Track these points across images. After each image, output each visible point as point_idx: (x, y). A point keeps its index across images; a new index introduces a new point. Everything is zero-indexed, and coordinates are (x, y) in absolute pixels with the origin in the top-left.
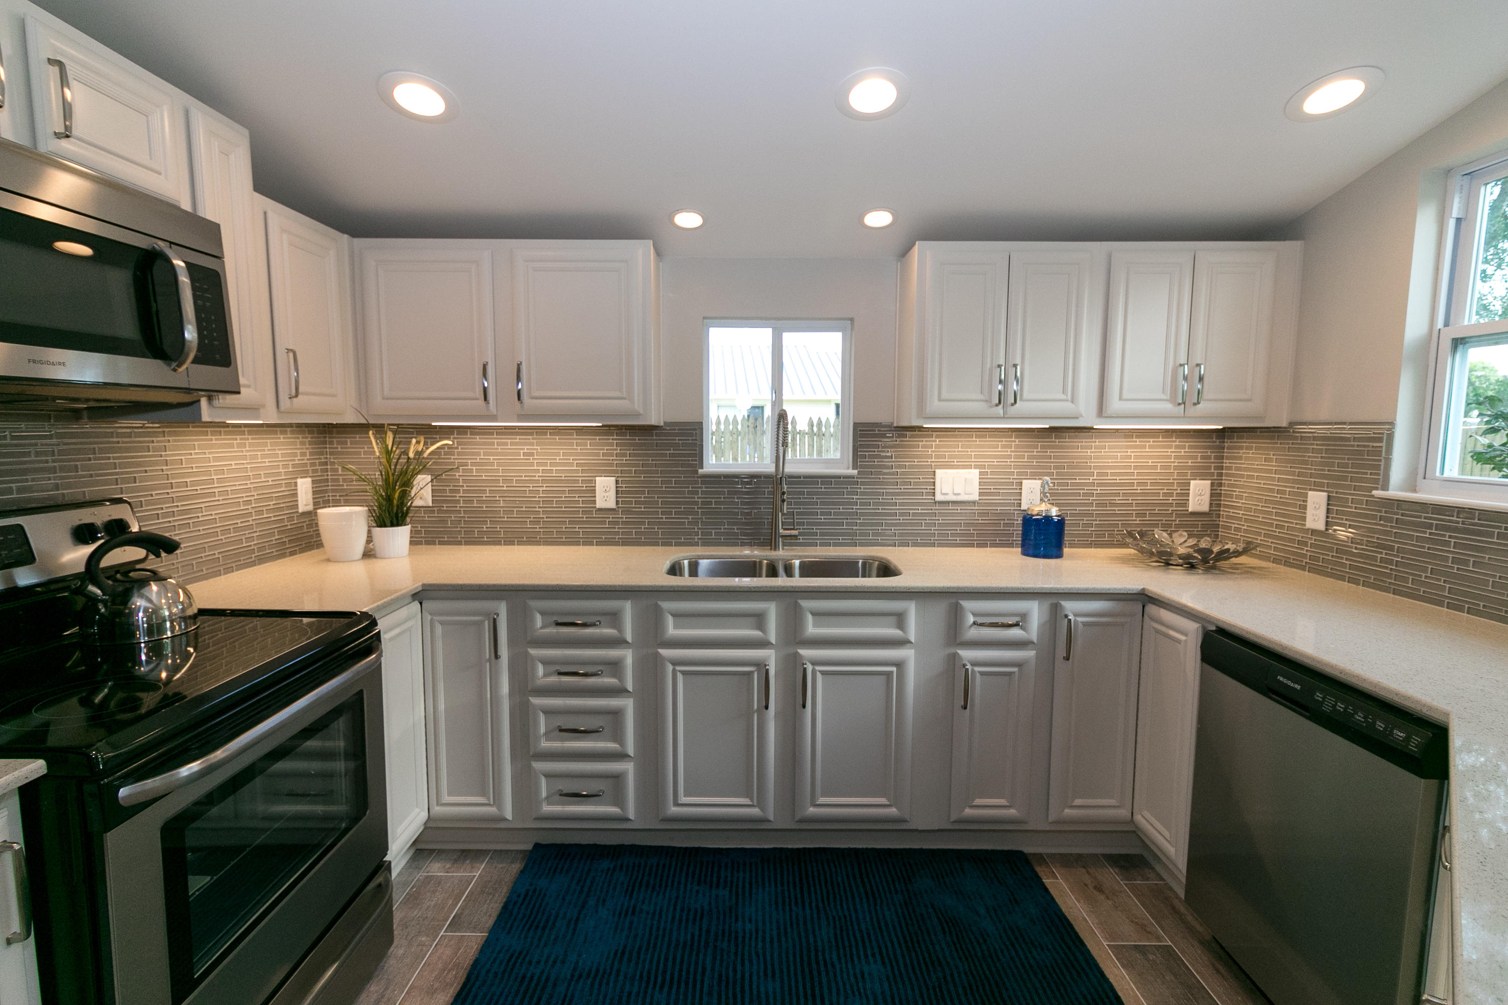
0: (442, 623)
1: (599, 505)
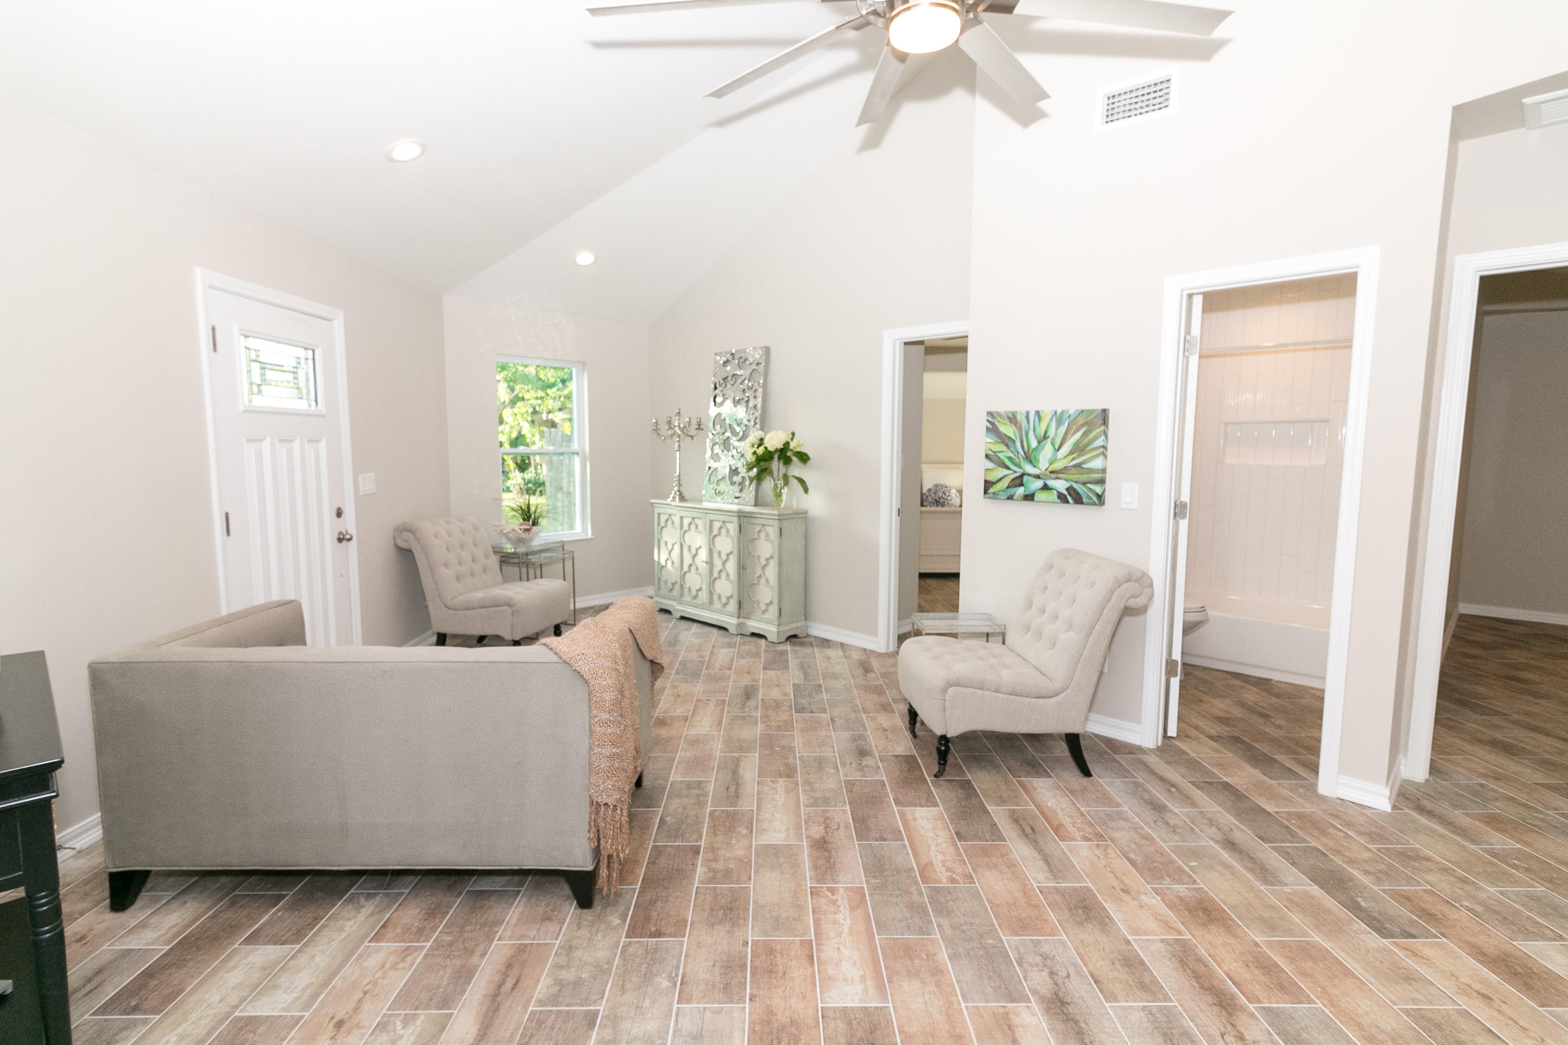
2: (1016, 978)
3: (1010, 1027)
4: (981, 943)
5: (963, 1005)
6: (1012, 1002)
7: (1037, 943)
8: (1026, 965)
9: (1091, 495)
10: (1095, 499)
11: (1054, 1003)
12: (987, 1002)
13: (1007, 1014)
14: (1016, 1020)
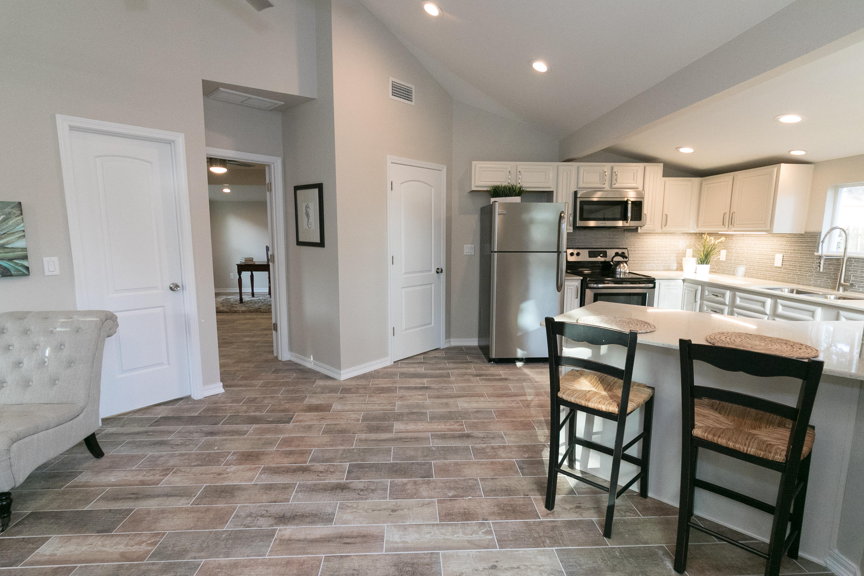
0: (688, 290)
1: (776, 265)
2: (258, 531)
3: (289, 540)
4: (223, 541)
5: (266, 557)
6: (274, 536)
7: (237, 516)
8: (251, 525)
9: (21, 269)
10: (25, 271)
11: (281, 520)
12: (269, 546)
13: (280, 540)
14: (287, 537)
